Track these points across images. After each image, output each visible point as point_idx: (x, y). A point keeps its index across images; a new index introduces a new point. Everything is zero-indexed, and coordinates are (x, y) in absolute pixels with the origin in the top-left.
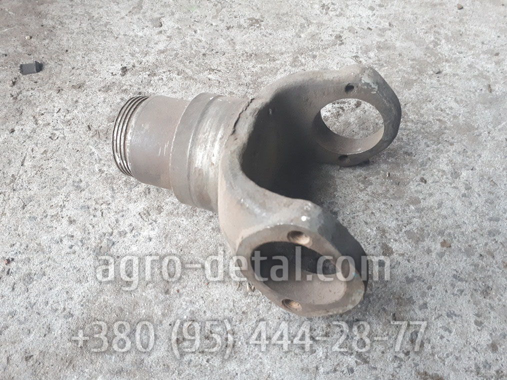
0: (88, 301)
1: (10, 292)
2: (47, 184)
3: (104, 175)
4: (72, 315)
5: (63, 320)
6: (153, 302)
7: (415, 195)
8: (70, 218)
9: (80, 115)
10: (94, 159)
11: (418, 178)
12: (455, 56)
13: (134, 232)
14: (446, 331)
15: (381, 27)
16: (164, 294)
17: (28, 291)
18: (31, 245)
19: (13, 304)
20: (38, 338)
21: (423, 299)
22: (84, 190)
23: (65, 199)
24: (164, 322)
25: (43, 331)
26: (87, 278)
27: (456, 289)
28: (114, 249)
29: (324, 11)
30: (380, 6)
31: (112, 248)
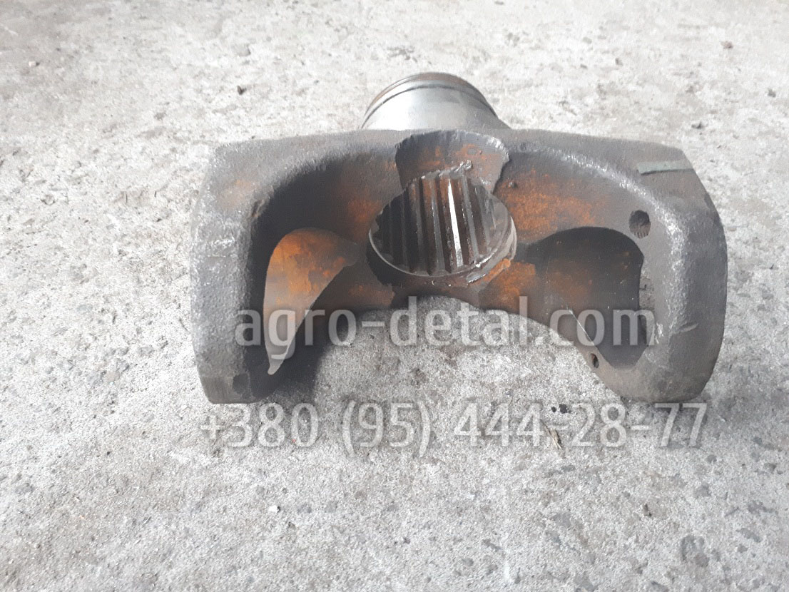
0: (67, 464)
3: (124, 258)
4: (32, 489)
5: (13, 496)
9: (99, 171)
10: (113, 233)
13: (166, 349)
14: (748, 538)
15: (603, 65)
16: (210, 457)
21: (700, 479)
22: (88, 281)
26: (71, 423)
27: (762, 462)
28: (127, 377)
29: (512, 42)
30: (600, 37)
31: (125, 374)
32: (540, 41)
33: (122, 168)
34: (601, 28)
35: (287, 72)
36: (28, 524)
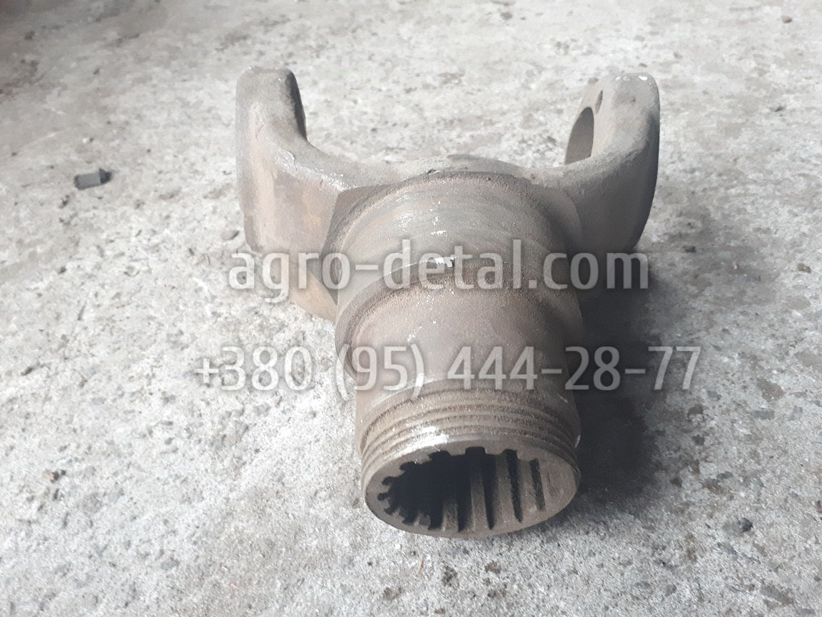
0: (206, 534)
1: (60, 530)
2: (123, 343)
3: (219, 319)
4: (177, 563)
5: (161, 572)
6: (331, 525)
7: (797, 294)
8: (164, 393)
10: (203, 296)
11: (793, 266)
12: (800, 84)
13: (282, 404)
15: (661, 61)
16: (351, 508)
17: (92, 525)
18: (96, 446)
19: (65, 552)
20: (113, 611)
22: (187, 346)
23: (155, 364)
24: (358, 558)
25: (123, 596)
26: (201, 492)
28: (248, 438)
29: (562, 51)
30: (653, 33)
31: (245, 435)
32: (590, 45)
33: (197, 230)
34: (651, 24)
35: (342, 113)
36: (181, 599)
